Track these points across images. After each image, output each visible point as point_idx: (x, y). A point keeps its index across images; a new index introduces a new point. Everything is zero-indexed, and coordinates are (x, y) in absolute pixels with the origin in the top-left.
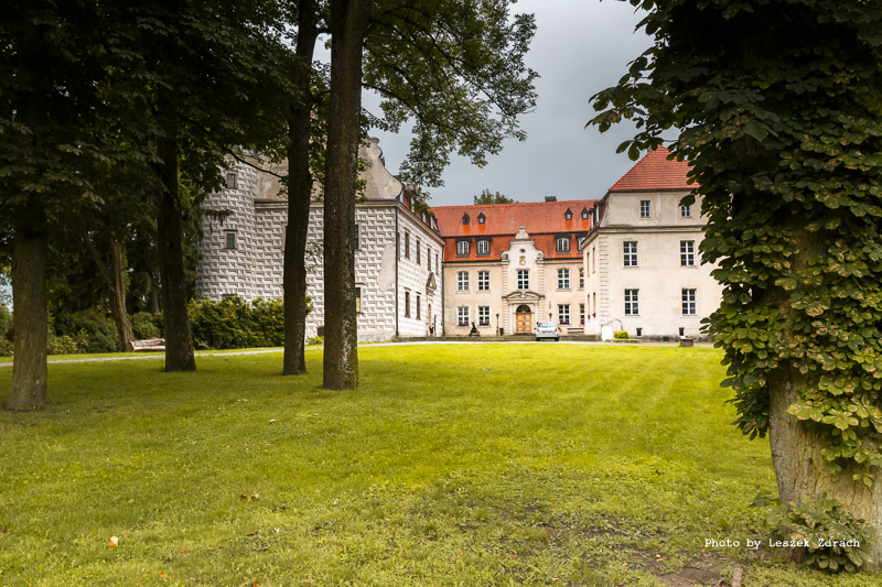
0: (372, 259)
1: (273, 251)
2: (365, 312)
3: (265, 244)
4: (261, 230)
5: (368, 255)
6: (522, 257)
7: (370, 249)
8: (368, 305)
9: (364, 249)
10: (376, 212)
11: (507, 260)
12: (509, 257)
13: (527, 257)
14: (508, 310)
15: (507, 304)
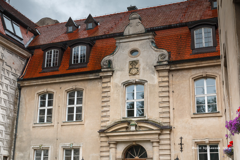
6: (134, 64)
11: (109, 69)
12: (113, 65)
13: (141, 61)
14: (107, 154)
15: (106, 144)
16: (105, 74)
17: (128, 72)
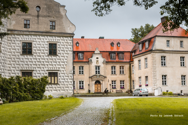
0: (63, 59)
1: (16, 54)
2: (60, 83)
3: (12, 51)
4: (10, 43)
5: (61, 58)
6: (97, 61)
7: (62, 55)
8: (61, 80)
9: (59, 55)
10: (64, 38)
12: (92, 61)
13: (99, 61)
14: (92, 83)
15: (91, 80)
16: (90, 63)
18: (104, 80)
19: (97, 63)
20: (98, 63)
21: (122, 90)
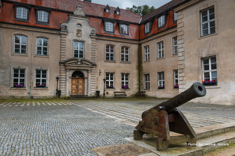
6: (79, 31)
11: (66, 31)
12: (68, 29)
13: (83, 31)
14: (65, 74)
15: (64, 69)
16: (64, 33)
17: (76, 35)
18: (92, 71)
19: (77, 34)
20: (79, 35)
21: (124, 92)
